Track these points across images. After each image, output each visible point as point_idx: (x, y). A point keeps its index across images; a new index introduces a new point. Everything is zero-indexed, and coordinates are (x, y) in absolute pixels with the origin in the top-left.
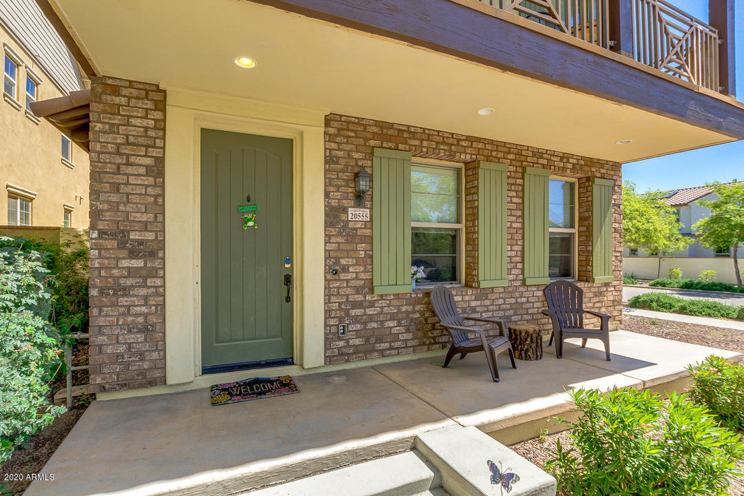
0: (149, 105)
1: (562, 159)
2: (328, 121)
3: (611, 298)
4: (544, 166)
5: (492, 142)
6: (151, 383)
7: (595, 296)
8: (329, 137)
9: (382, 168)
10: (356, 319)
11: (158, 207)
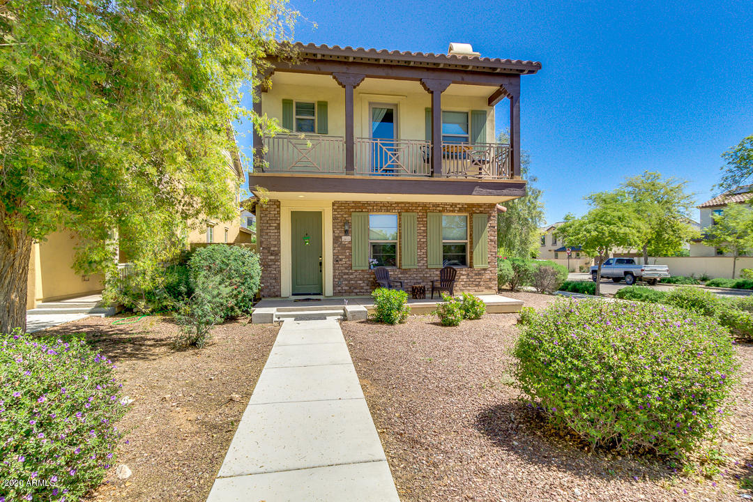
0: (276, 207)
1: (451, 206)
2: (334, 204)
3: (488, 277)
4: (440, 211)
5: (409, 203)
6: (277, 296)
7: (476, 275)
8: (334, 210)
9: (355, 219)
10: (346, 279)
11: (278, 239)
